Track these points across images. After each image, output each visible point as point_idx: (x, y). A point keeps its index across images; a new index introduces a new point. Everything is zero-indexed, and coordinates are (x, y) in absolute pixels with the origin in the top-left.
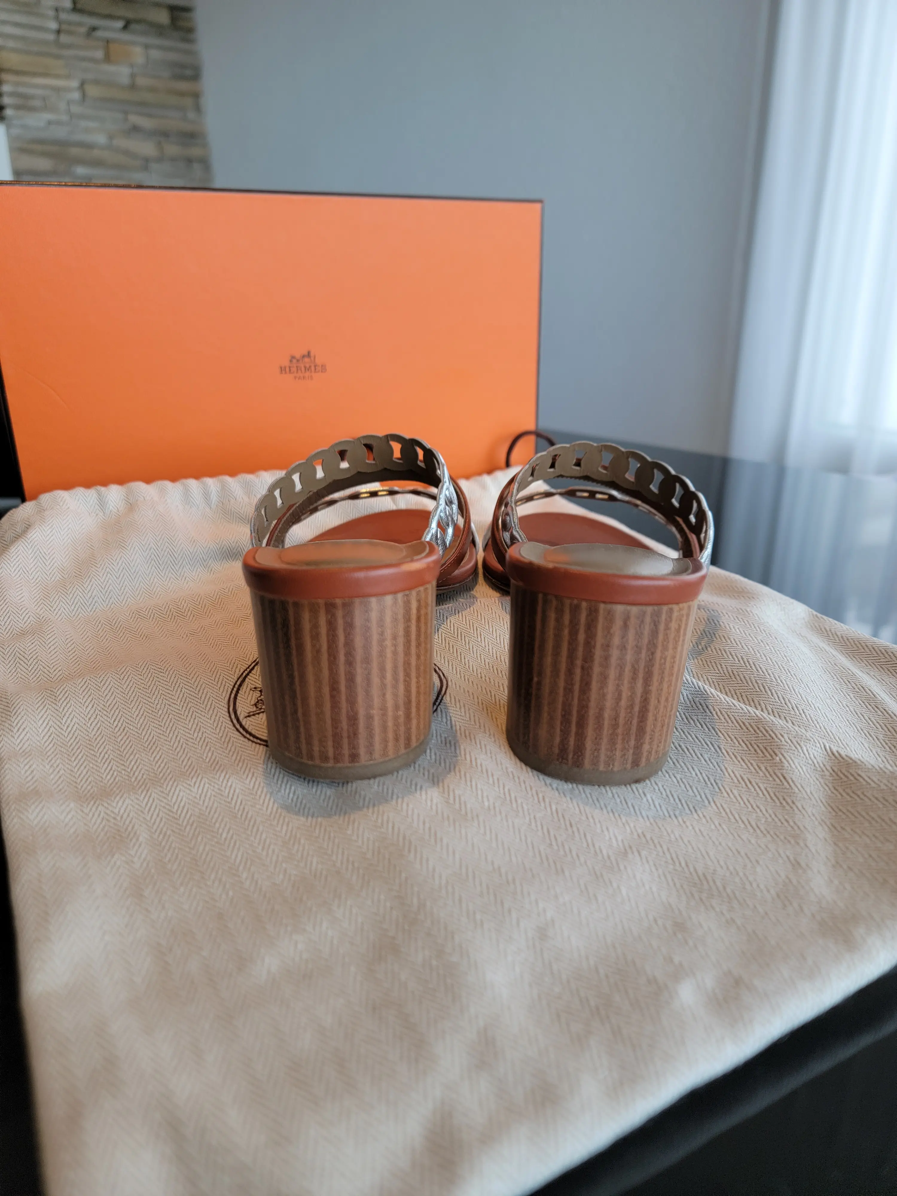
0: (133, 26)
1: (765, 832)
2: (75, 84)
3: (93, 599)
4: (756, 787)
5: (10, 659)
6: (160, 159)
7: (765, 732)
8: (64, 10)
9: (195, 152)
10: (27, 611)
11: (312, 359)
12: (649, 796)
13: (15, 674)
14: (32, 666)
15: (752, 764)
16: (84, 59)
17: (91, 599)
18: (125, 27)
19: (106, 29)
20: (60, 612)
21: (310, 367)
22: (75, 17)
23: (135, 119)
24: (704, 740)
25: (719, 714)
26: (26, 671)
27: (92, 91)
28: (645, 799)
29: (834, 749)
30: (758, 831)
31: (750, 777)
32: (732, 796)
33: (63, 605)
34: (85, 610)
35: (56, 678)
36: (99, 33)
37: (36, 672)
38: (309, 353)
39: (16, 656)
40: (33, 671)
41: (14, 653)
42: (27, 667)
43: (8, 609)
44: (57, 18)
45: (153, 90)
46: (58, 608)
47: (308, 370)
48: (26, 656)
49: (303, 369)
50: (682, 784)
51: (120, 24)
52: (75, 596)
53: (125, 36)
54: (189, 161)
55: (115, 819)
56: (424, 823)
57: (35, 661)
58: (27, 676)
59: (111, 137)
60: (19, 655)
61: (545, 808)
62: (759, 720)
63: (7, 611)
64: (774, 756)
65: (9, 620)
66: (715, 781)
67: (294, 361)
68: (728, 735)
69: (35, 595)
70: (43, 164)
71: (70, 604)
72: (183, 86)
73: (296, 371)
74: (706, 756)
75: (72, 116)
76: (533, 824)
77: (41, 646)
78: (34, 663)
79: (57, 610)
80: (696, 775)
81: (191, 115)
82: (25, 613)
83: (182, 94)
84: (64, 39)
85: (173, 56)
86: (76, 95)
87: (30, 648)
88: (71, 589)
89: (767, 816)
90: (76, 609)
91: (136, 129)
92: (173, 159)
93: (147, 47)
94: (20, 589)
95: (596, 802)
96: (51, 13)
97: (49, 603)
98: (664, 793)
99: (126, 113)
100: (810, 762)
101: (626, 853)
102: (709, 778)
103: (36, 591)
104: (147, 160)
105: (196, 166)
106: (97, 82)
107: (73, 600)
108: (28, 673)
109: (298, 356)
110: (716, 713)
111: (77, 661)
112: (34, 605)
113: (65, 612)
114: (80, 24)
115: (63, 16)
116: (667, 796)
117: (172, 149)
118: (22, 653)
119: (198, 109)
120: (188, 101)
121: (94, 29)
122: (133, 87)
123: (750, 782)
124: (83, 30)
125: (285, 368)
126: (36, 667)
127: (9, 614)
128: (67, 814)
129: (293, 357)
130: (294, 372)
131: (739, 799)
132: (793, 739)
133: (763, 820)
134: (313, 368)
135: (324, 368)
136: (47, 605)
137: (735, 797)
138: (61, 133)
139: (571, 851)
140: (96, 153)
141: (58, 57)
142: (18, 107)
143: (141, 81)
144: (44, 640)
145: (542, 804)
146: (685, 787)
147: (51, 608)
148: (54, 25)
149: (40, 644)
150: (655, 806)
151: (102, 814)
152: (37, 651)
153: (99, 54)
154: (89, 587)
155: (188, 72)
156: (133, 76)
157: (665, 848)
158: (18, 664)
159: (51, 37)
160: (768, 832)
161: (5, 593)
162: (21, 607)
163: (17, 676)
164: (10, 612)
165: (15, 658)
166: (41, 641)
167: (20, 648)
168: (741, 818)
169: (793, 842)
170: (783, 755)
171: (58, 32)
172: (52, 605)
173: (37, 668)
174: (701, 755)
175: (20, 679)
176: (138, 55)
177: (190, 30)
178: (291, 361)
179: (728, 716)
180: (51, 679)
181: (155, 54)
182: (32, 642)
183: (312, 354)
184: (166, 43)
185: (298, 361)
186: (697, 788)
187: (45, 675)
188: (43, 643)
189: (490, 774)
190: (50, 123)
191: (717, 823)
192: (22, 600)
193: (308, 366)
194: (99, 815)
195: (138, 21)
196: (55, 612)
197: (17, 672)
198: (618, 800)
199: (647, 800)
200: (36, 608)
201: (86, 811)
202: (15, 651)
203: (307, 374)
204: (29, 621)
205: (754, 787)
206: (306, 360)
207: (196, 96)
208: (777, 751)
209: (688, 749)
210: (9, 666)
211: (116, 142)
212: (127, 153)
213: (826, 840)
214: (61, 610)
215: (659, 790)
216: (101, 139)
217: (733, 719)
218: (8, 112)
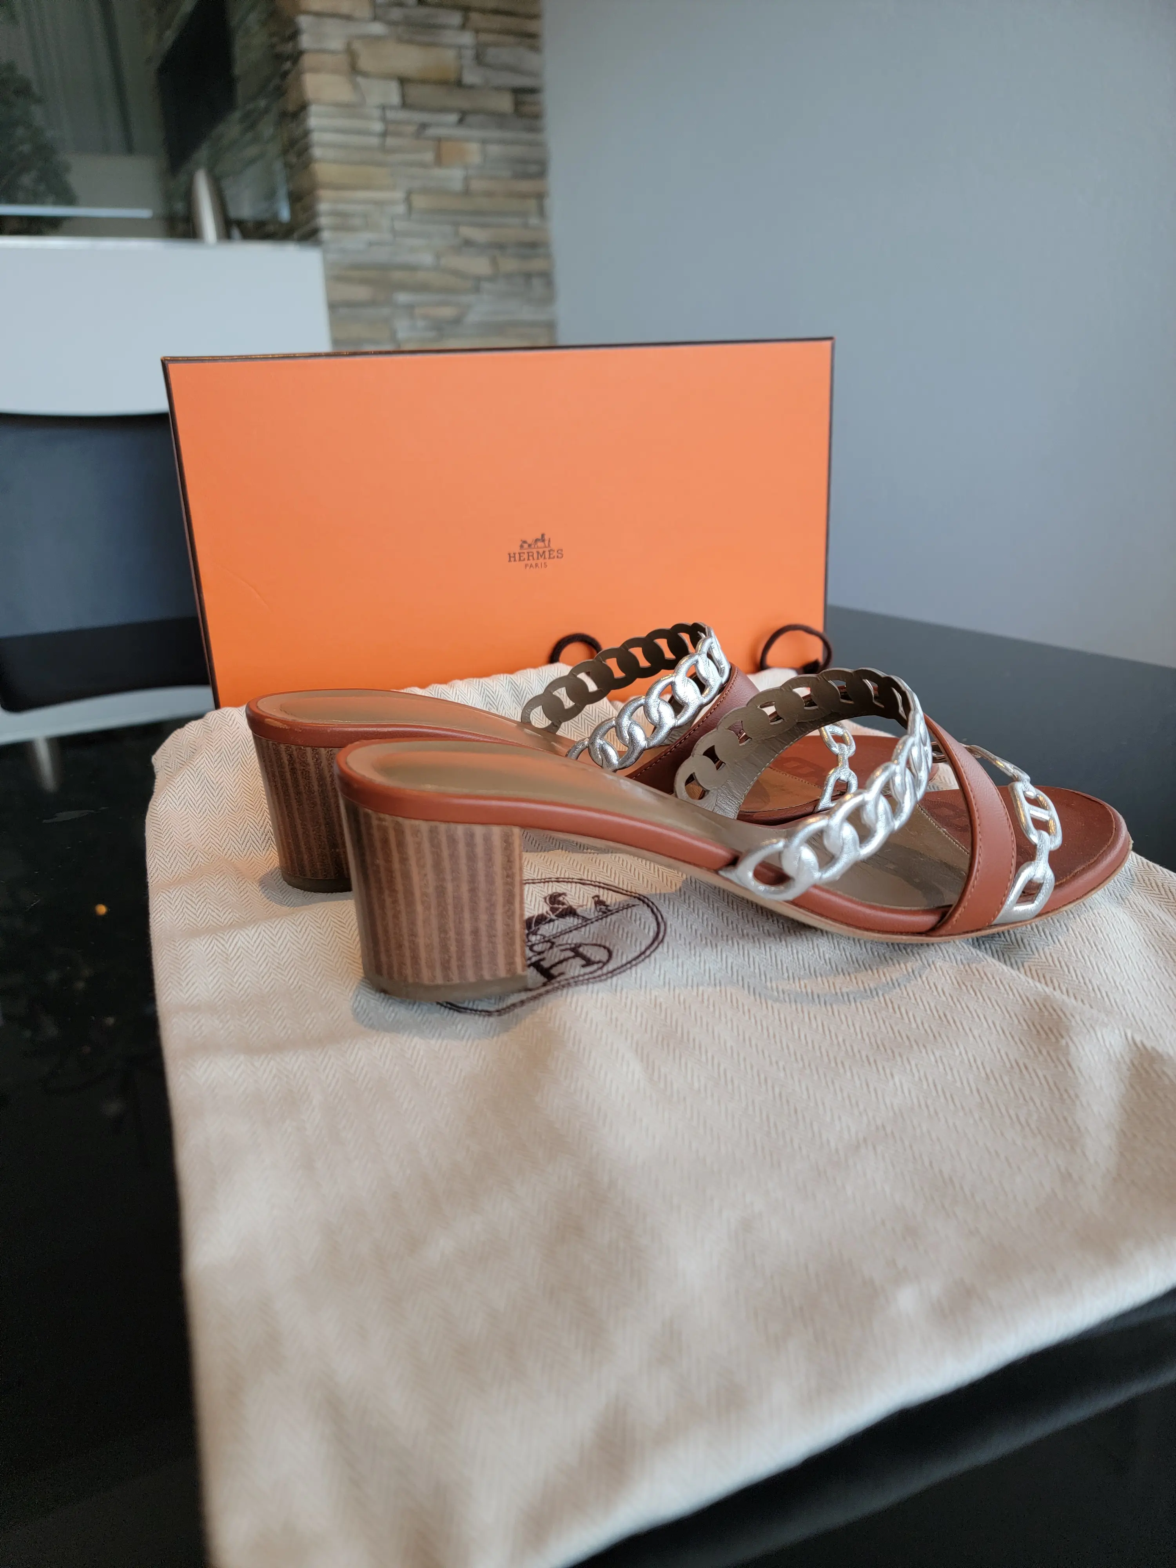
0: (470, 119)
1: (1036, 1131)
2: (399, 195)
3: (266, 835)
4: (1033, 1075)
5: (176, 904)
6: (492, 279)
7: (1052, 1011)
8: (392, 108)
9: (537, 265)
10: (194, 851)
11: (547, 542)
12: (897, 1079)
13: (182, 920)
14: (200, 910)
15: (1031, 1047)
16: (411, 164)
17: (264, 836)
18: (461, 121)
19: (439, 125)
20: (230, 852)
21: (544, 552)
22: (402, 115)
23: (467, 232)
24: (976, 1011)
25: (999, 982)
26: (194, 917)
27: (420, 202)
28: (891, 1083)
29: (1138, 1039)
30: (1027, 1129)
31: (1026, 1061)
32: (1001, 1084)
33: (233, 843)
34: (257, 848)
35: (226, 921)
36: (431, 132)
37: (205, 916)
38: (543, 535)
39: (183, 900)
40: (201, 916)
41: (181, 896)
42: (195, 912)
43: (174, 848)
44: (384, 119)
45: (489, 194)
46: (228, 847)
47: (541, 556)
48: (193, 899)
49: (535, 556)
50: (940, 1065)
51: (453, 118)
52: (246, 833)
53: (461, 132)
54: (528, 276)
55: (287, 1076)
56: (623, 1098)
57: (204, 904)
58: (195, 922)
59: (438, 256)
60: (186, 899)
61: (767, 1090)
62: (1047, 998)
63: (173, 851)
64: (1060, 1039)
65: (176, 861)
66: (982, 1064)
67: (526, 546)
68: (1006, 1009)
69: (202, 833)
70: (361, 293)
71: (241, 843)
72: (525, 186)
73: (526, 558)
74: (976, 1033)
75: (394, 232)
76: (751, 1108)
77: (210, 887)
78: (202, 906)
79: (226, 850)
80: (960, 1053)
81: (534, 221)
82: (192, 853)
83: (523, 196)
84: (390, 141)
85: (517, 151)
86: (401, 209)
87: (197, 890)
88: (242, 824)
89: (1042, 1110)
90: (247, 848)
91: (468, 243)
92: (509, 276)
93: (484, 142)
94: (186, 825)
95: (830, 1084)
96: (376, 113)
97: (218, 842)
98: (916, 1075)
99: (456, 224)
100: (1104, 1050)
101: (858, 1147)
102: (975, 1061)
103: (203, 827)
104: (479, 279)
105: (537, 283)
106: (425, 191)
107: (243, 837)
108: (196, 918)
109: (529, 542)
110: (996, 982)
111: (249, 902)
112: (201, 844)
113: (235, 852)
114: (408, 123)
115: (391, 115)
116: (920, 1079)
117: (510, 264)
118: (189, 896)
119: (542, 212)
120: (532, 204)
121: (424, 126)
122: (467, 192)
123: (1026, 1068)
124: (411, 129)
125: (515, 554)
126: (205, 910)
127: (176, 854)
128: (237, 1069)
129: (525, 542)
130: (524, 560)
131: (1009, 1087)
132: (1086, 1022)
133: (1035, 1117)
134: (547, 554)
135: (560, 553)
136: (216, 844)
137: (1005, 1085)
138: (381, 255)
139: (792, 1140)
140: (421, 276)
141: (380, 164)
142: (336, 228)
143: (477, 185)
144: (213, 881)
145: (764, 1087)
146: (945, 1069)
147: (220, 848)
148: (378, 127)
149: (208, 886)
150: (903, 1092)
151: (274, 1071)
152: (205, 893)
153: (429, 157)
154: (262, 822)
155: (533, 168)
156: (467, 179)
157: (907, 1143)
158: (185, 909)
159: (375, 141)
160: (1040, 1132)
161: (171, 830)
162: (188, 846)
163: (185, 923)
164: (177, 851)
165: (181, 902)
166: (209, 882)
167: (187, 890)
168: (1008, 1112)
169: (1068, 1147)
170: (1071, 1039)
171: (384, 134)
172: (221, 844)
173: (205, 913)
174: (970, 1030)
175: (188, 926)
176: (473, 152)
177: (537, 116)
178: (522, 546)
179: (1010, 987)
180: (221, 924)
181: (494, 150)
182: (200, 883)
183: (546, 537)
184: (508, 135)
185: (530, 546)
186: (958, 1072)
187: (215, 920)
188: (212, 884)
189: (703, 1050)
190: (371, 244)
191: (977, 1116)
192: (189, 837)
193: (541, 551)
194: (271, 1072)
195: (476, 112)
196: (225, 852)
197: (184, 917)
198: (858, 1083)
199: (895, 1084)
200: (204, 846)
201: (257, 1064)
202: (182, 894)
203: (541, 560)
204: (196, 863)
205: (1030, 1074)
206: (540, 544)
207: (540, 196)
208: (1064, 1033)
209: (954, 1021)
210: (175, 911)
211: (444, 261)
212: (456, 273)
213: (1111, 1148)
214: (231, 850)
215: (911, 1069)
216: (427, 259)
217: (1015, 991)
218: (326, 235)
